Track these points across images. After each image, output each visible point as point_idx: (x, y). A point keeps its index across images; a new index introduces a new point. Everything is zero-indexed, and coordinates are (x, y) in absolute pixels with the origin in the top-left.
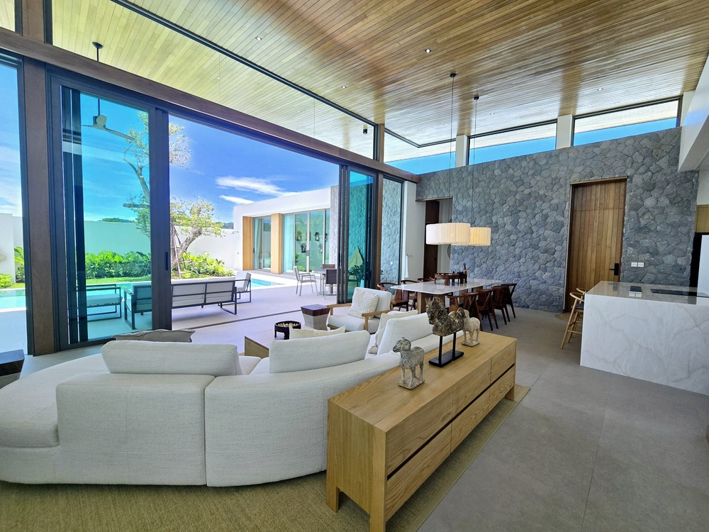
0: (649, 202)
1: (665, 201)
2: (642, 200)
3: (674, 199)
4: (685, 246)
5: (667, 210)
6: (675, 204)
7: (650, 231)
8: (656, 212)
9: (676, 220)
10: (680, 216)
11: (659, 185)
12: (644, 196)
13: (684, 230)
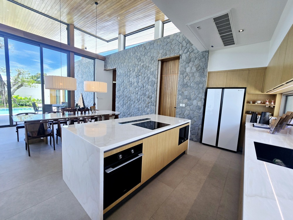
0: (188, 69)
1: (194, 69)
2: (185, 69)
3: (198, 67)
4: (201, 95)
5: (195, 74)
6: (198, 71)
7: (188, 86)
8: (191, 75)
9: (199, 80)
10: (200, 78)
11: (192, 60)
12: (186, 66)
13: (201, 86)
